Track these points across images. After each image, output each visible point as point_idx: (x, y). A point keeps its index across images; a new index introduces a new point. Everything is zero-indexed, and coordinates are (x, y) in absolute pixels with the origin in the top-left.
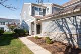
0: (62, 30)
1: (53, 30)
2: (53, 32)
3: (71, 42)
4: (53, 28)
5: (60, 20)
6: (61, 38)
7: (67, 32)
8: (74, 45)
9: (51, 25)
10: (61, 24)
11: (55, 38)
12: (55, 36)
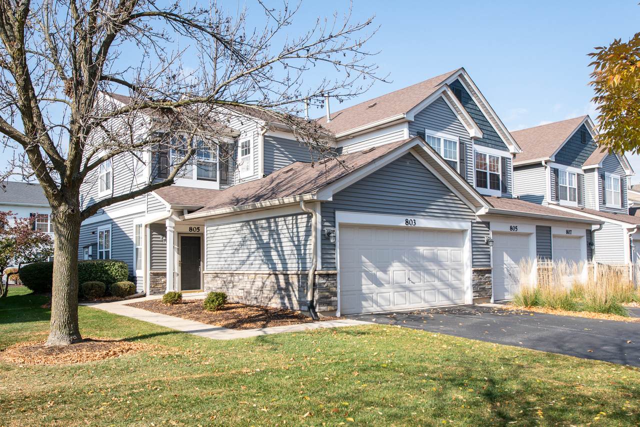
0: (269, 260)
1: (243, 263)
2: (244, 269)
3: (286, 301)
4: (243, 255)
5: (264, 223)
6: (266, 293)
7: (279, 267)
8: (292, 308)
9: (238, 239)
10: (265, 237)
11: (249, 293)
12: (248, 286)
